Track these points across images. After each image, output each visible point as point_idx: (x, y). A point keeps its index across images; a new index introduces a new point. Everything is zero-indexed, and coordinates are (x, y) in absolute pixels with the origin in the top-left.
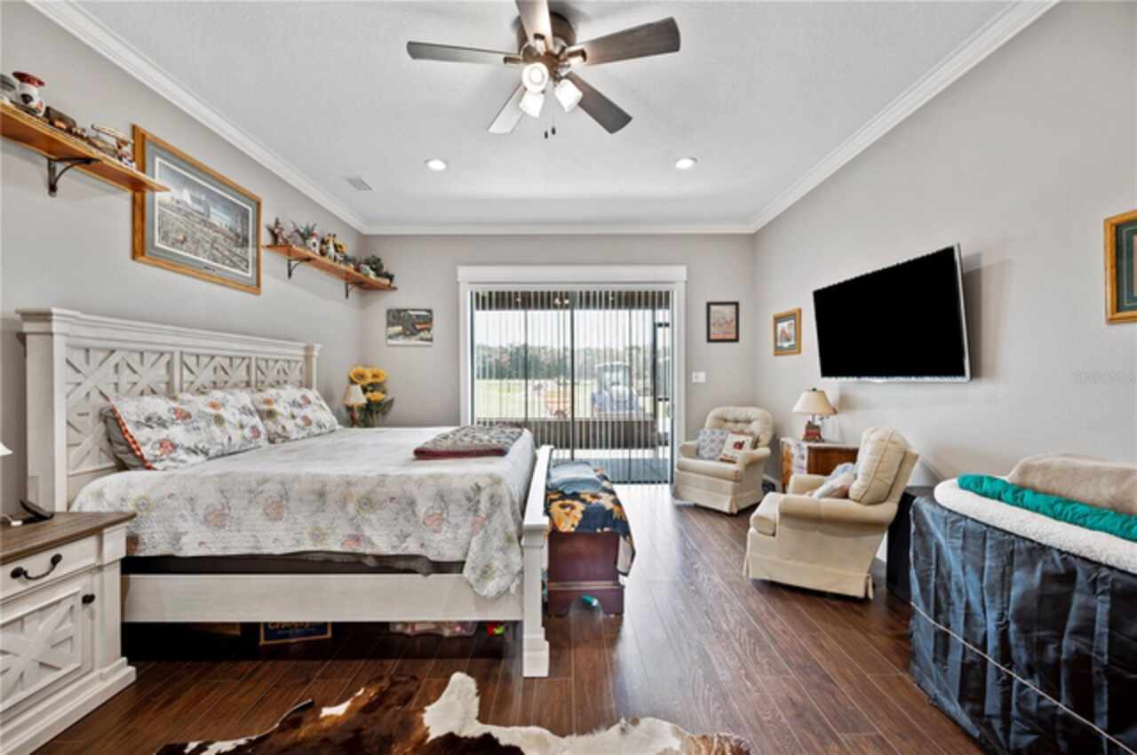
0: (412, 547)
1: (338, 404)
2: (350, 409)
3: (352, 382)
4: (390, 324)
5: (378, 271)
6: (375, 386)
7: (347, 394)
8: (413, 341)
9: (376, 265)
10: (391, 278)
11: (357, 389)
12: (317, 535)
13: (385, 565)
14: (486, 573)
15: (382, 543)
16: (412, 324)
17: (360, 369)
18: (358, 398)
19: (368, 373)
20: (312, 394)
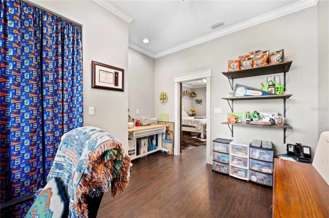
0: (192, 125)
1: (188, 114)
2: (190, 115)
3: (190, 111)
4: (196, 102)
5: (194, 94)
6: (193, 111)
7: (189, 112)
8: (199, 104)
9: (194, 93)
10: (196, 95)
11: (191, 112)
12: (185, 123)
13: (190, 126)
14: (198, 128)
15: (190, 124)
16: (199, 102)
17: (191, 109)
18: (191, 113)
19: (193, 109)
20: (185, 112)
